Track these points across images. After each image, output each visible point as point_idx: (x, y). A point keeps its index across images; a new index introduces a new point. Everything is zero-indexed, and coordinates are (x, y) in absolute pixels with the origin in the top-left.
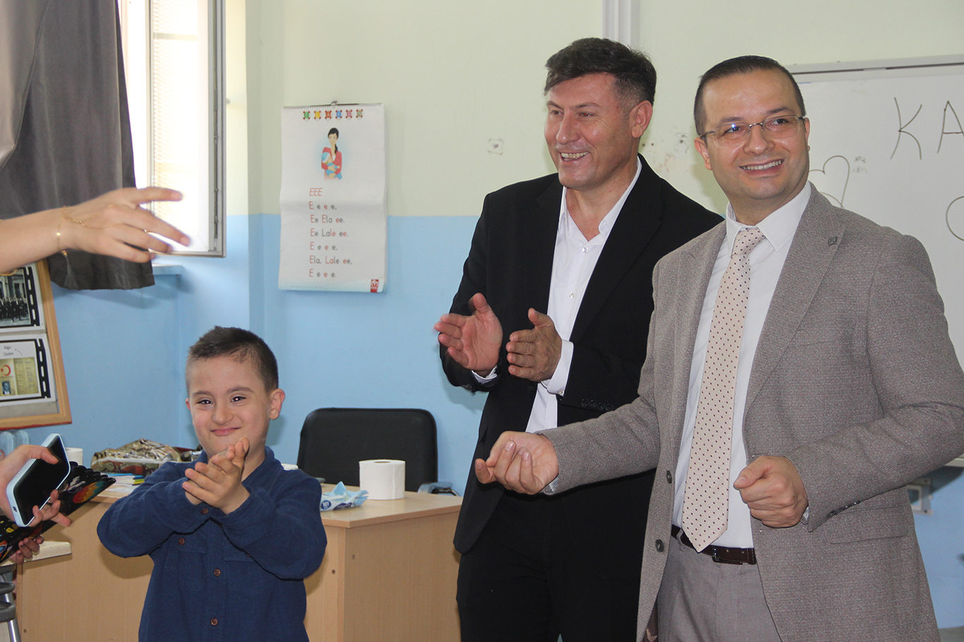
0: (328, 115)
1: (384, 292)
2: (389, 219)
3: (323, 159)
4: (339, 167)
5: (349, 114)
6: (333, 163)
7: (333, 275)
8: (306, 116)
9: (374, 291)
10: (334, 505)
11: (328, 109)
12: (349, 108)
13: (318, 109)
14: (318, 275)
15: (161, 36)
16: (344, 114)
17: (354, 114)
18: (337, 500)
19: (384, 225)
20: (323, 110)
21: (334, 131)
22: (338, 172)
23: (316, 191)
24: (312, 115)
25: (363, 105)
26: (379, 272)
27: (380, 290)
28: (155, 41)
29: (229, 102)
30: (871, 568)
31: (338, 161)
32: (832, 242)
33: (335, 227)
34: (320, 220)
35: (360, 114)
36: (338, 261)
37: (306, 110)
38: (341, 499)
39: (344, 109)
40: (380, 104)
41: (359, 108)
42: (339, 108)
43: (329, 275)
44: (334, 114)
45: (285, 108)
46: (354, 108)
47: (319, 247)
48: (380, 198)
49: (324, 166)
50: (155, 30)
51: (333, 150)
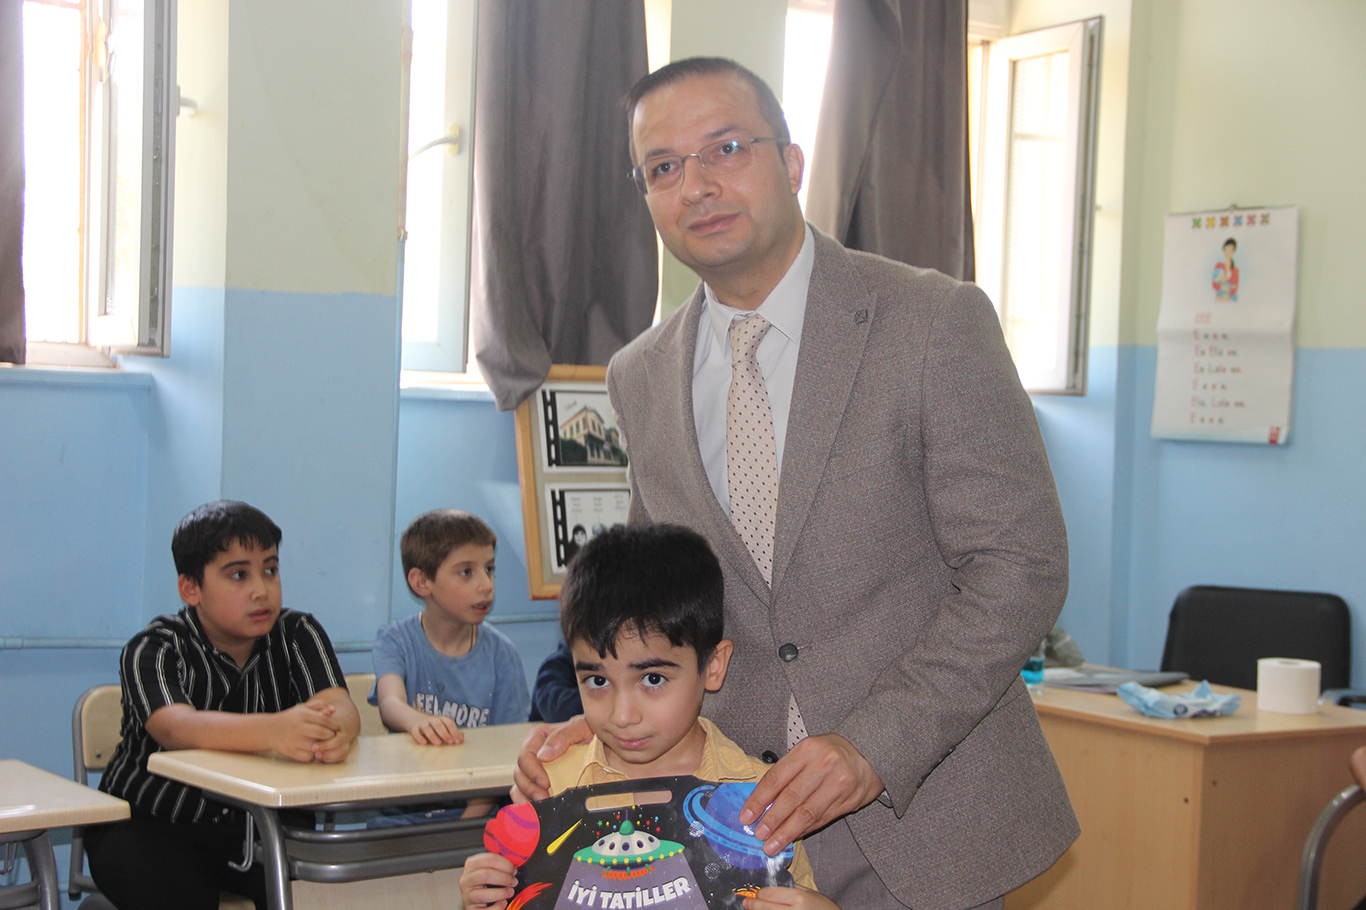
0: (1225, 222)
1: (1288, 443)
2: (1296, 353)
3: (1215, 276)
4: (1233, 287)
5: (1251, 220)
6: (1228, 281)
7: (1221, 421)
8: (1197, 224)
9: (1273, 442)
10: (1192, 711)
11: (1225, 215)
12: (1251, 213)
13: (1211, 216)
14: (1202, 420)
15: (1024, 137)
16: (1245, 220)
17: (1258, 219)
18: (1196, 705)
19: (1289, 359)
20: (1218, 217)
21: (1231, 242)
22: (1233, 293)
23: (1203, 317)
24: (1204, 223)
25: (1271, 208)
26: (1280, 419)
27: (1281, 439)
28: (1017, 144)
29: (1099, 208)
30: (991, 757)
31: (1234, 280)
32: (861, 317)
33: (1227, 361)
34: (1207, 352)
35: (1265, 220)
36: (1227, 404)
37: (1197, 217)
38: (1202, 704)
39: (1245, 215)
40: (1292, 206)
41: (1264, 212)
42: (1238, 213)
43: (1216, 421)
44: (1231, 221)
45: (1172, 215)
46: (1258, 214)
47: (1205, 387)
48: (1287, 325)
49: (1216, 286)
50: (1017, 129)
51: (1228, 265)
